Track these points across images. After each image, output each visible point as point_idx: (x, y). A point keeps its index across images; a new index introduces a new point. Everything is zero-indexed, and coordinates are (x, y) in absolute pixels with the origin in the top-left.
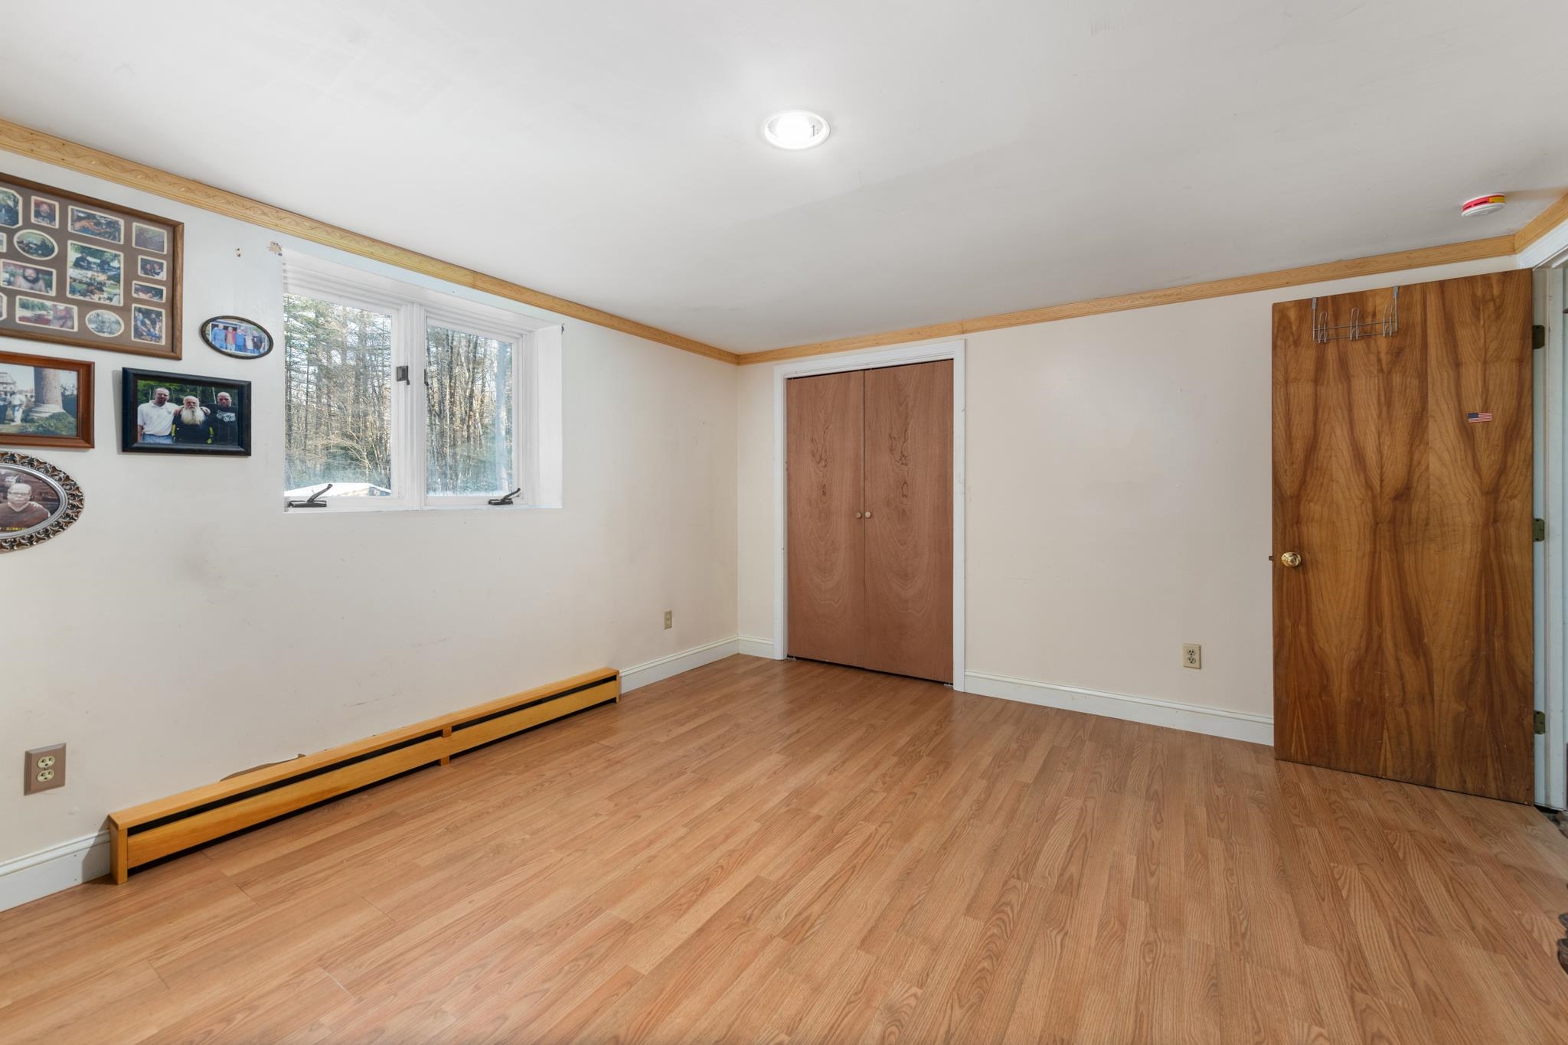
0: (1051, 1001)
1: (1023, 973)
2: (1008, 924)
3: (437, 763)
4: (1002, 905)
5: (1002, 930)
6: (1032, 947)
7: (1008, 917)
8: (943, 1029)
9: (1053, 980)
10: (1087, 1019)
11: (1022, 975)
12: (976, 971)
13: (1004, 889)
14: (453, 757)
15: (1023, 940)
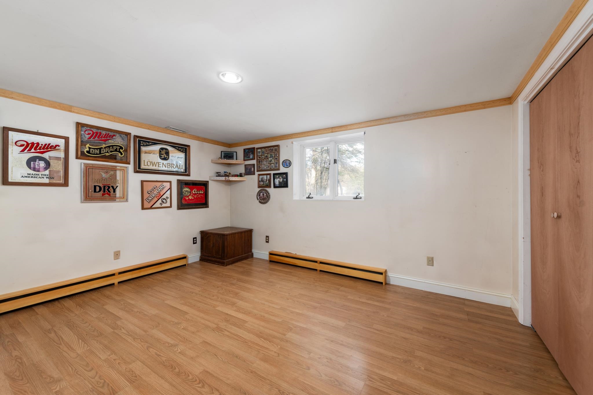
0: (149, 384)
1: (166, 380)
2: (192, 383)
3: (316, 270)
4: (203, 384)
5: (190, 380)
6: (175, 387)
7: (195, 384)
8: (162, 355)
9: (156, 388)
10: (134, 393)
11: (165, 379)
12: (176, 367)
13: (213, 388)
14: (321, 271)
15: (180, 385)
